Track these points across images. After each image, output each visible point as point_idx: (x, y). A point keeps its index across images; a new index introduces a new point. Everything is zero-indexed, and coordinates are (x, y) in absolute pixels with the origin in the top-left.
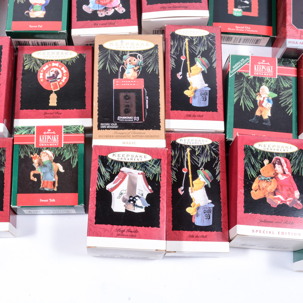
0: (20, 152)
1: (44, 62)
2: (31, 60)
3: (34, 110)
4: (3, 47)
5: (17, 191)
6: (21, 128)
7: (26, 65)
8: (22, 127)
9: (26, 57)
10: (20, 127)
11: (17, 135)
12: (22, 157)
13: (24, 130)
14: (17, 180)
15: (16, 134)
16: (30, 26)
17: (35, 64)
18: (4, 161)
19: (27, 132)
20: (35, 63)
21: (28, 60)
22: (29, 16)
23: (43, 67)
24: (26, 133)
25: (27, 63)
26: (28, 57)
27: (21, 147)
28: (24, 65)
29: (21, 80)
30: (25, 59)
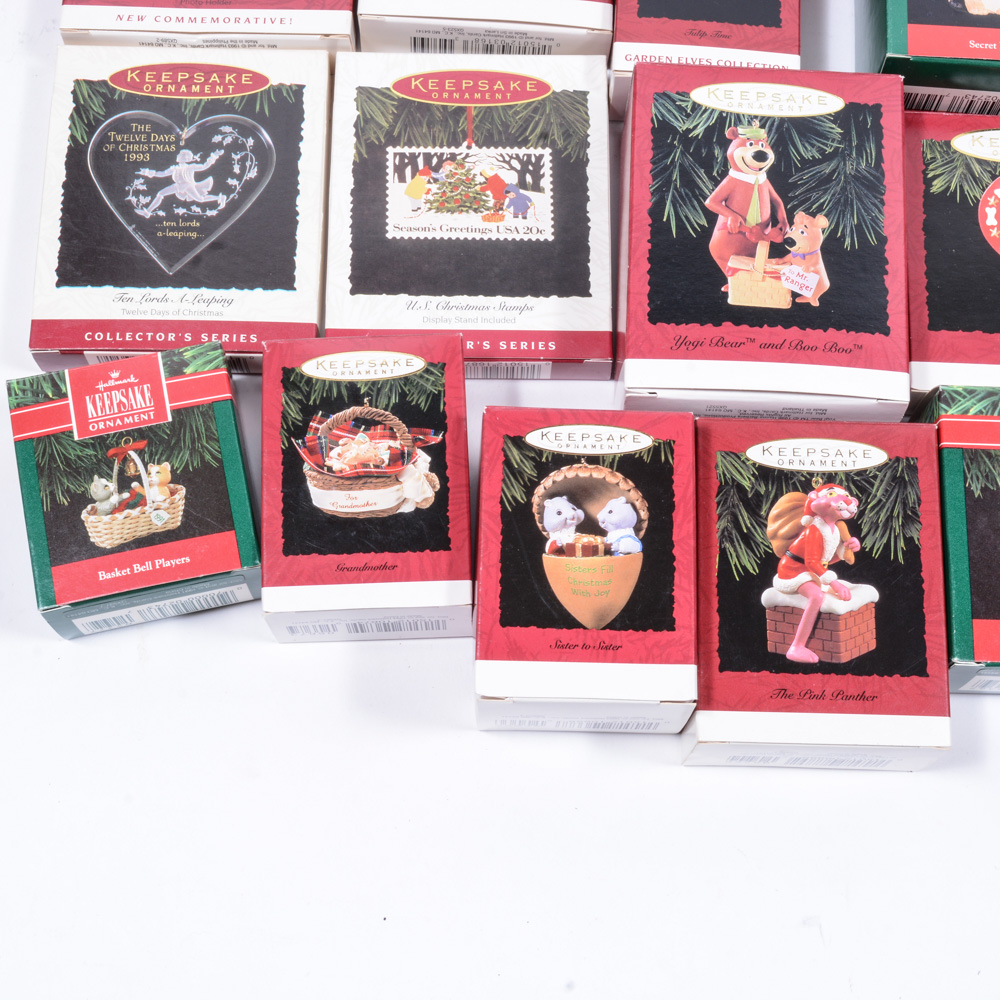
0: (969, 476)
1: (995, 170)
2: (952, 161)
3: (978, 333)
4: (882, 110)
5: (969, 609)
6: (964, 393)
7: (935, 177)
8: (965, 390)
9: (933, 152)
10: (960, 390)
11: (952, 416)
12: (977, 493)
13: (973, 400)
14: (967, 572)
15: (946, 411)
16: (973, 44)
17: (965, 176)
18: (914, 503)
19: (985, 408)
20: (965, 171)
21: (939, 161)
22: (964, 8)
23: (994, 188)
24: (981, 412)
25: (938, 172)
26: (940, 152)
27: (971, 459)
28: (929, 176)
29: (923, 229)
30: (929, 156)
